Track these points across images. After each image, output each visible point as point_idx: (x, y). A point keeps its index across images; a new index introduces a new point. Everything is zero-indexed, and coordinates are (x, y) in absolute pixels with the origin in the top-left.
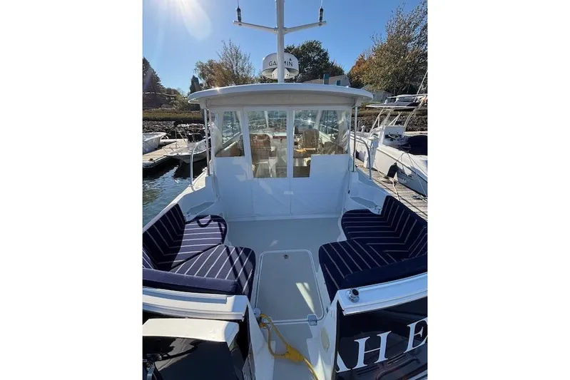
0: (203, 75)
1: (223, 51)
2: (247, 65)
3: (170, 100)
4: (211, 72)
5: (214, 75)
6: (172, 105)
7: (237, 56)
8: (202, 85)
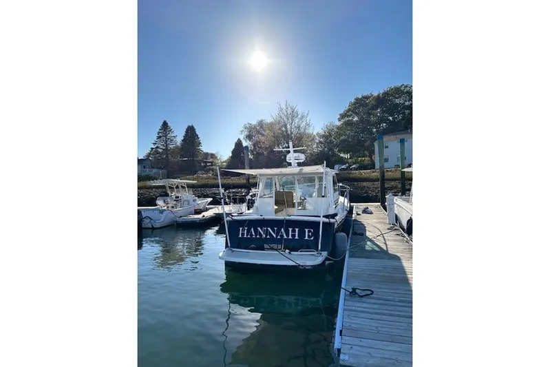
0: (249, 137)
1: (277, 111)
2: (304, 123)
3: (206, 166)
4: (258, 132)
5: (263, 135)
6: (208, 171)
7: (293, 115)
8: (247, 147)
